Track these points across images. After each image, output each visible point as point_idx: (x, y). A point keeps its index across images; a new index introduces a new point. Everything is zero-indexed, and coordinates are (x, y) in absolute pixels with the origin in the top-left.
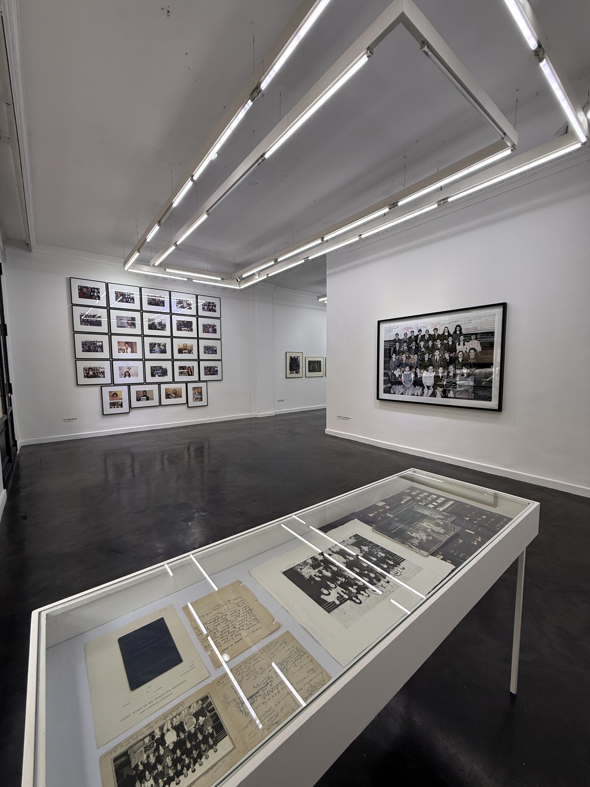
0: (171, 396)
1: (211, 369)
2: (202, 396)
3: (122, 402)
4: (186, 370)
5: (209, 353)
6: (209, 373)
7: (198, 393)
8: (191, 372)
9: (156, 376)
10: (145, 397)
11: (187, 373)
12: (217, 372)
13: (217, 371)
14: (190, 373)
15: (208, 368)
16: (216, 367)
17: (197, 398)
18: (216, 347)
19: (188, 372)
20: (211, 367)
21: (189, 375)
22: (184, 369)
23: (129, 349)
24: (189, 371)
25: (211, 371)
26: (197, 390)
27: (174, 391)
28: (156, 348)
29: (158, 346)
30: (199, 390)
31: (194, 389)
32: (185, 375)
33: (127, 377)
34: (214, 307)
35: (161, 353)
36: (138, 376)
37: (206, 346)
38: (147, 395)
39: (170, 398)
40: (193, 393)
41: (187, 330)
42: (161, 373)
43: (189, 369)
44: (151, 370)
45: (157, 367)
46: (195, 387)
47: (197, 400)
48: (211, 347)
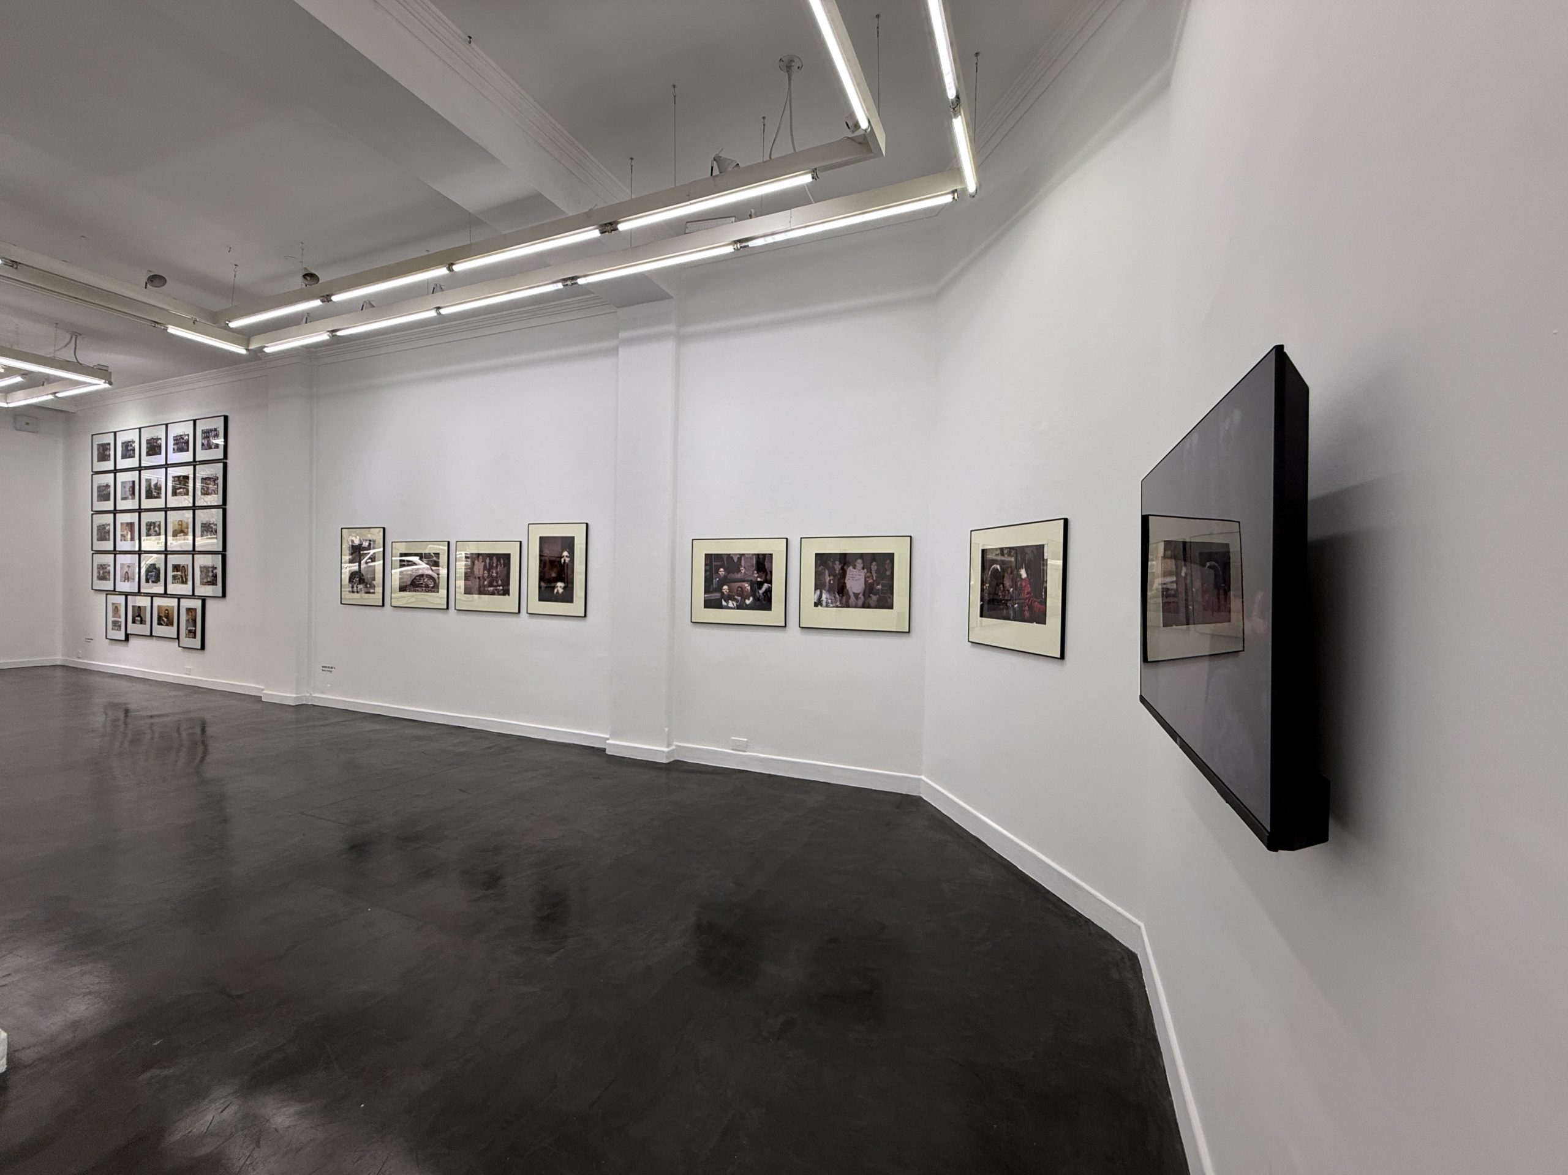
0: (163, 620)
1: (209, 571)
2: (195, 626)
4: (179, 573)
6: (205, 581)
7: (192, 619)
8: (185, 575)
9: (150, 581)
10: (139, 619)
12: (216, 580)
13: (216, 576)
14: (184, 579)
15: (205, 570)
16: (215, 568)
17: (190, 631)
18: (217, 525)
19: (181, 576)
20: (209, 567)
21: (183, 583)
22: (178, 571)
23: (129, 537)
24: (183, 575)
25: (209, 576)
26: (190, 614)
27: (167, 612)
28: (153, 531)
29: (154, 528)
30: (194, 614)
31: (189, 610)
32: (178, 581)
33: (126, 581)
37: (204, 522)
38: (142, 615)
39: (162, 625)
40: (186, 620)
41: (182, 493)
42: (154, 577)
43: (183, 571)
44: (146, 571)
45: (151, 564)
46: (189, 608)
47: (190, 634)
48: (210, 525)
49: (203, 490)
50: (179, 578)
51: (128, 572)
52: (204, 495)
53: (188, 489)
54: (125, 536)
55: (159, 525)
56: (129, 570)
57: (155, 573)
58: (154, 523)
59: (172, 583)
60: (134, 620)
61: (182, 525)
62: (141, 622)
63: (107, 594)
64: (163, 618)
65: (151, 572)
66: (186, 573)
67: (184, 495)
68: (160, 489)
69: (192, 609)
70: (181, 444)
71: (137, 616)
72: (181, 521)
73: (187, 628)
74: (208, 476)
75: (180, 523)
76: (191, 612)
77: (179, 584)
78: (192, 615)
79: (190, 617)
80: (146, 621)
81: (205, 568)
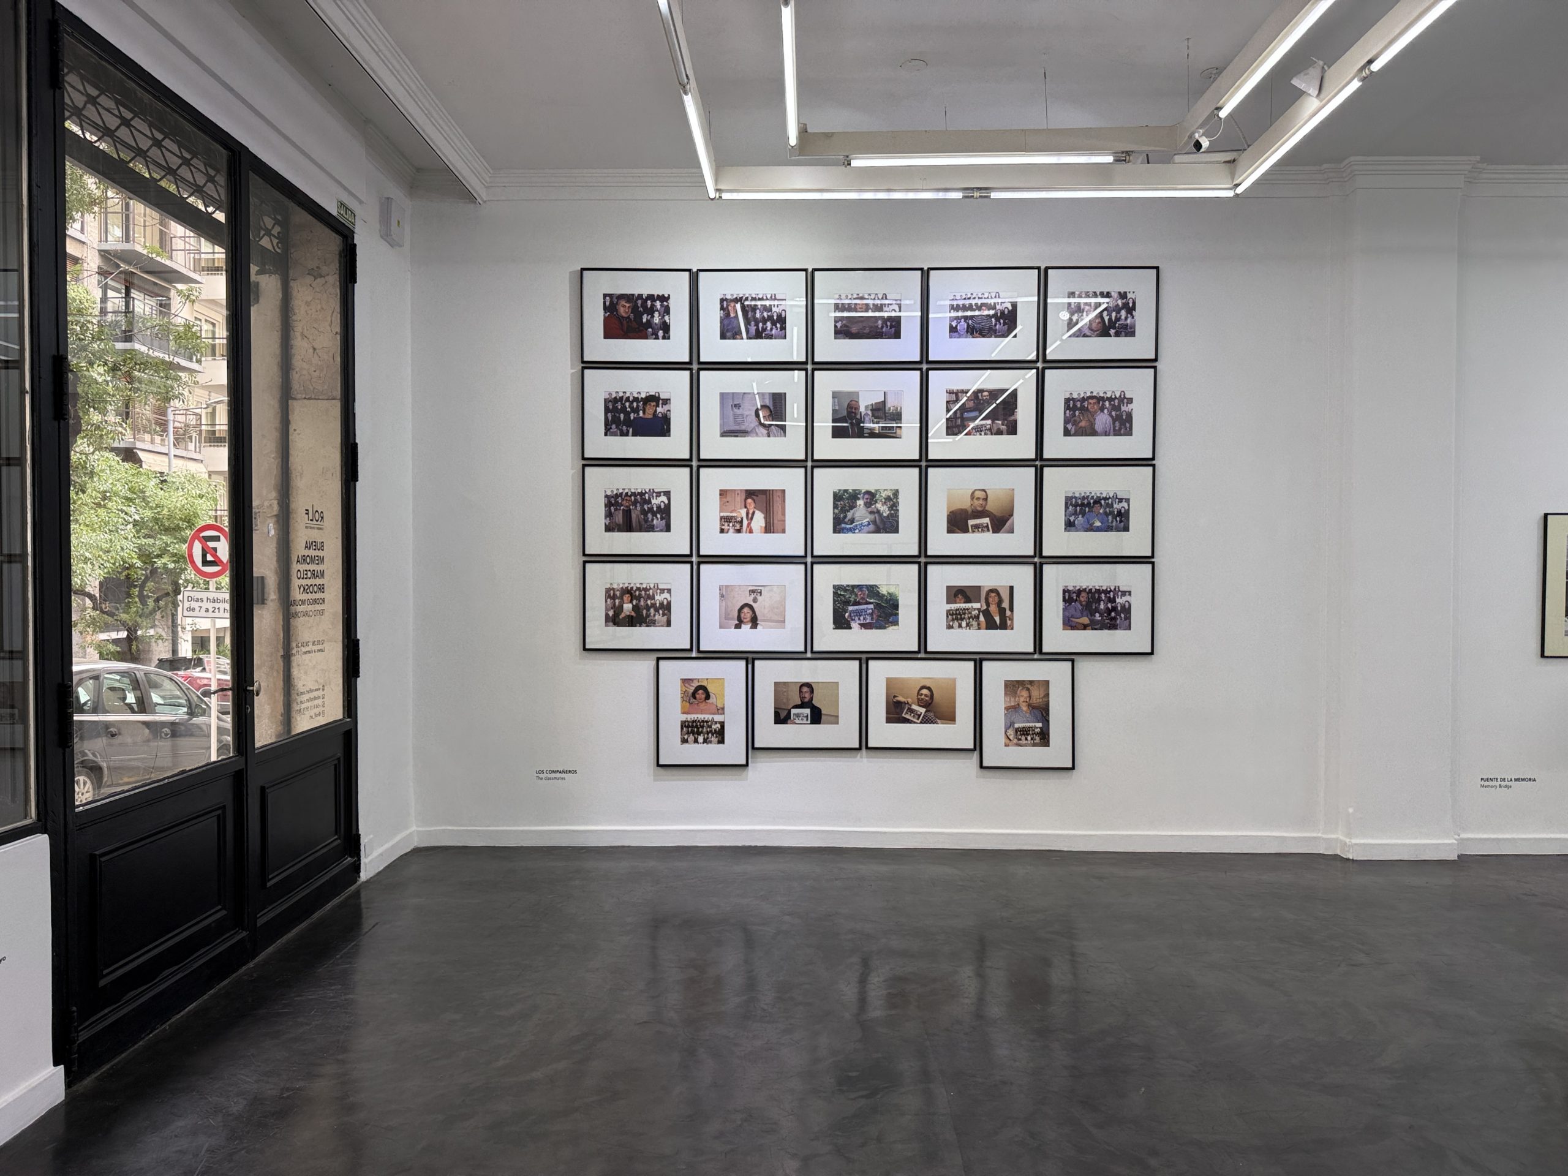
0: (911, 711)
1: (1099, 600)
2: (1046, 721)
3: (722, 724)
4: (977, 605)
5: (1091, 528)
6: (1085, 620)
7: (1029, 705)
8: (1002, 612)
9: (853, 624)
10: (807, 711)
11: (982, 618)
12: (1128, 618)
13: (1127, 610)
14: (997, 619)
15: (1083, 597)
16: (1124, 593)
17: (1024, 732)
18: (1128, 500)
19: (987, 613)
20: (1099, 591)
21: (991, 625)
22: (968, 600)
23: (759, 519)
24: (993, 608)
25: (1097, 610)
26: (1025, 693)
27: (925, 691)
28: (860, 512)
29: (868, 505)
30: (1036, 694)
31: (1012, 687)
32: (974, 623)
33: (746, 628)
34: (1123, 313)
35: (878, 531)
36: (784, 621)
37: (1077, 495)
38: (815, 702)
39: (907, 721)
40: (1007, 709)
41: (990, 429)
42: (871, 614)
43: (993, 598)
44: (834, 601)
45: (860, 587)
46: (1018, 682)
47: (1023, 738)
48: (1103, 502)
49: (1075, 424)
50: (978, 617)
51: (754, 605)
52: (1075, 435)
53: (1015, 422)
54: (741, 522)
55: (888, 499)
56: (755, 600)
57: (878, 606)
58: (868, 492)
59: (950, 627)
60: (783, 715)
61: (986, 499)
62: (816, 717)
63: (658, 659)
64: (914, 707)
65: (856, 603)
66: (1006, 605)
67: (999, 432)
68: (897, 416)
69: (1031, 682)
71: (796, 707)
72: (984, 490)
73: (1009, 725)
74: (1095, 394)
75: (980, 494)
76: (1028, 689)
77: (979, 629)
78: (1030, 697)
79: (1022, 699)
80: (838, 717)
81: (1083, 594)
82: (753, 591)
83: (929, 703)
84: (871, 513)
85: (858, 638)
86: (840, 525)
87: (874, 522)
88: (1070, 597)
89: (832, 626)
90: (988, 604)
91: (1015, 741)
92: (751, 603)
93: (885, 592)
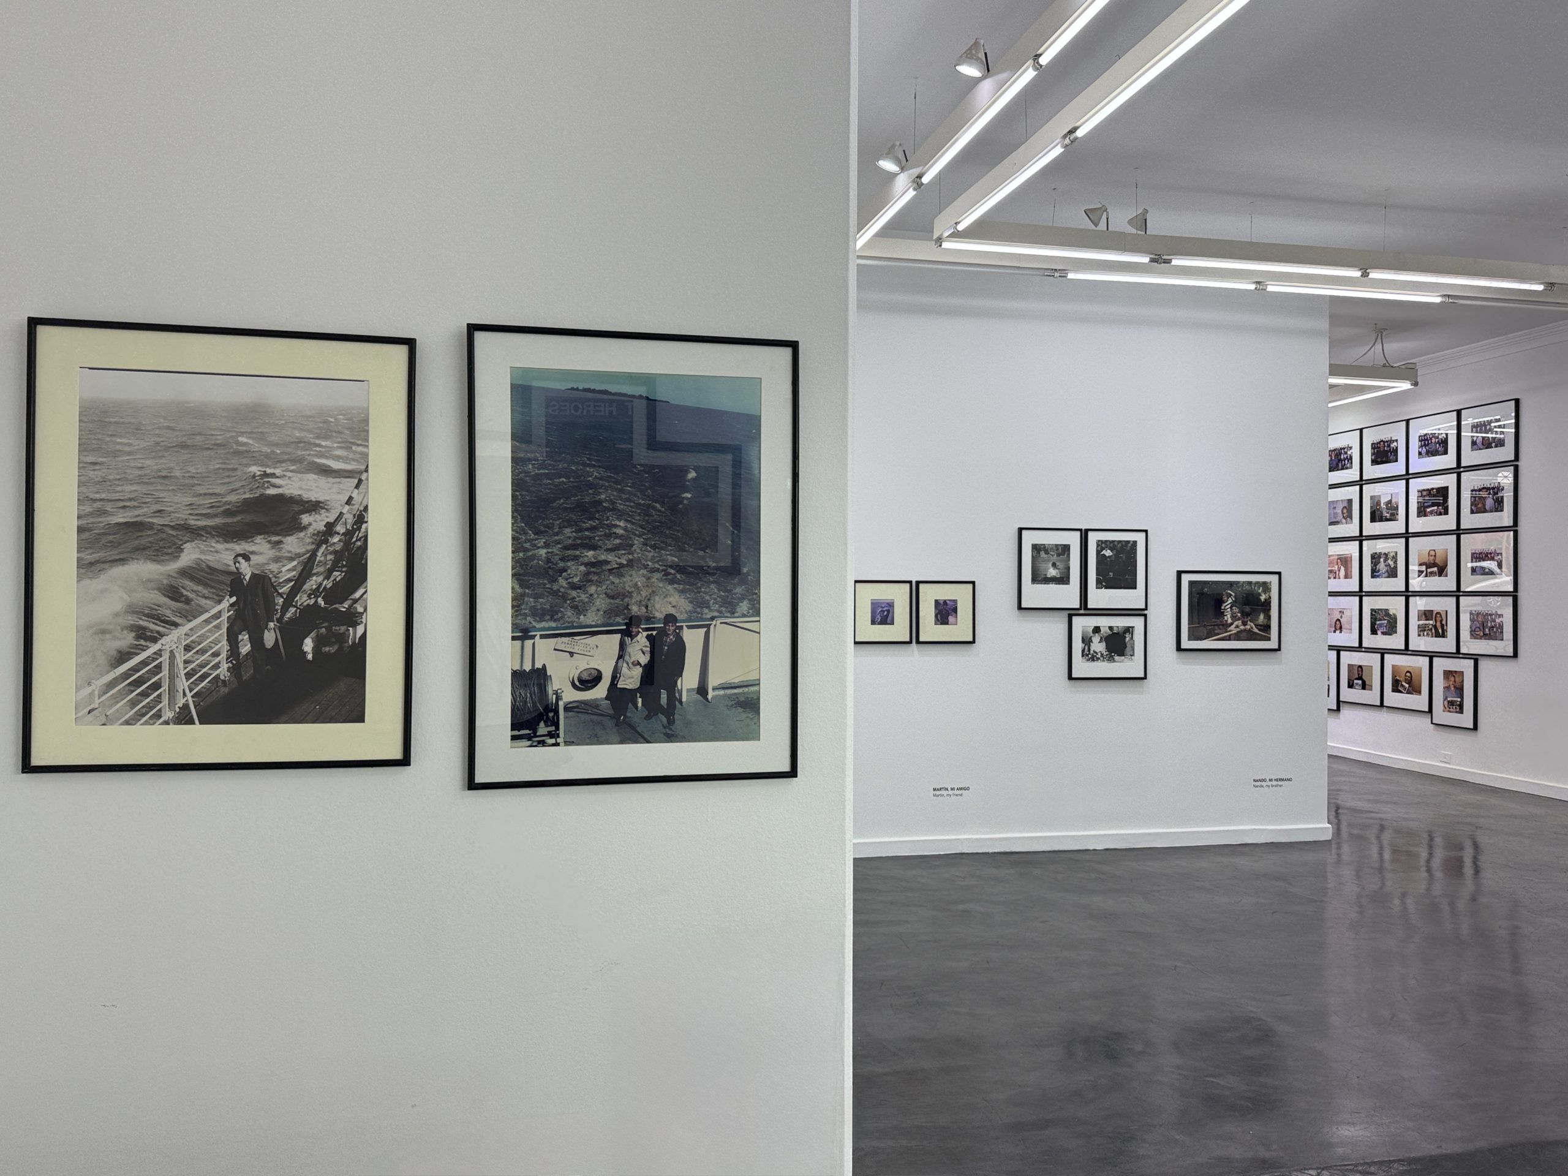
2: (1462, 697)
4: (1431, 622)
5: (1484, 574)
6: (1481, 634)
7: (1455, 687)
8: (1442, 626)
9: (1379, 632)
10: (1360, 682)
11: (1434, 630)
12: (1503, 633)
13: (1503, 628)
14: (1440, 631)
15: (1481, 618)
16: (1501, 616)
17: (1451, 703)
21: (1437, 635)
22: (1427, 619)
23: (1343, 571)
24: (1438, 624)
26: (1452, 679)
27: (1408, 674)
28: (1382, 565)
29: (1385, 561)
30: (1459, 680)
31: (1448, 674)
32: (1430, 633)
33: (1338, 632)
35: (1389, 576)
36: (1351, 629)
37: (1477, 552)
38: (1364, 678)
39: (1400, 692)
40: (1444, 688)
41: (1436, 512)
42: (1386, 626)
43: (1439, 619)
44: (1371, 618)
45: (1381, 610)
46: (1449, 671)
47: (1451, 707)
48: (1489, 556)
49: (1476, 506)
50: (1431, 629)
51: (1341, 620)
52: (1477, 513)
53: (1448, 506)
54: (1336, 573)
55: (1393, 557)
56: (1341, 617)
57: (1389, 621)
58: (1385, 554)
59: (1419, 635)
60: (1351, 683)
61: (1435, 556)
62: (1364, 687)
64: (1404, 684)
65: (1380, 620)
66: (1444, 622)
67: (1440, 514)
69: (1456, 672)
70: (1433, 446)
71: (1356, 679)
72: (1434, 550)
73: (1445, 699)
74: (1485, 486)
75: (1432, 553)
76: (1454, 676)
77: (1432, 637)
78: (1455, 681)
79: (1451, 683)
80: (1372, 686)
81: (1480, 616)
82: (1340, 612)
83: (1410, 681)
84: (1386, 566)
85: (1382, 641)
86: (1374, 574)
87: (1387, 571)
88: (1474, 616)
89: (1370, 633)
90: (1436, 622)
91: (1448, 709)
92: (1340, 618)
93: (1391, 613)
